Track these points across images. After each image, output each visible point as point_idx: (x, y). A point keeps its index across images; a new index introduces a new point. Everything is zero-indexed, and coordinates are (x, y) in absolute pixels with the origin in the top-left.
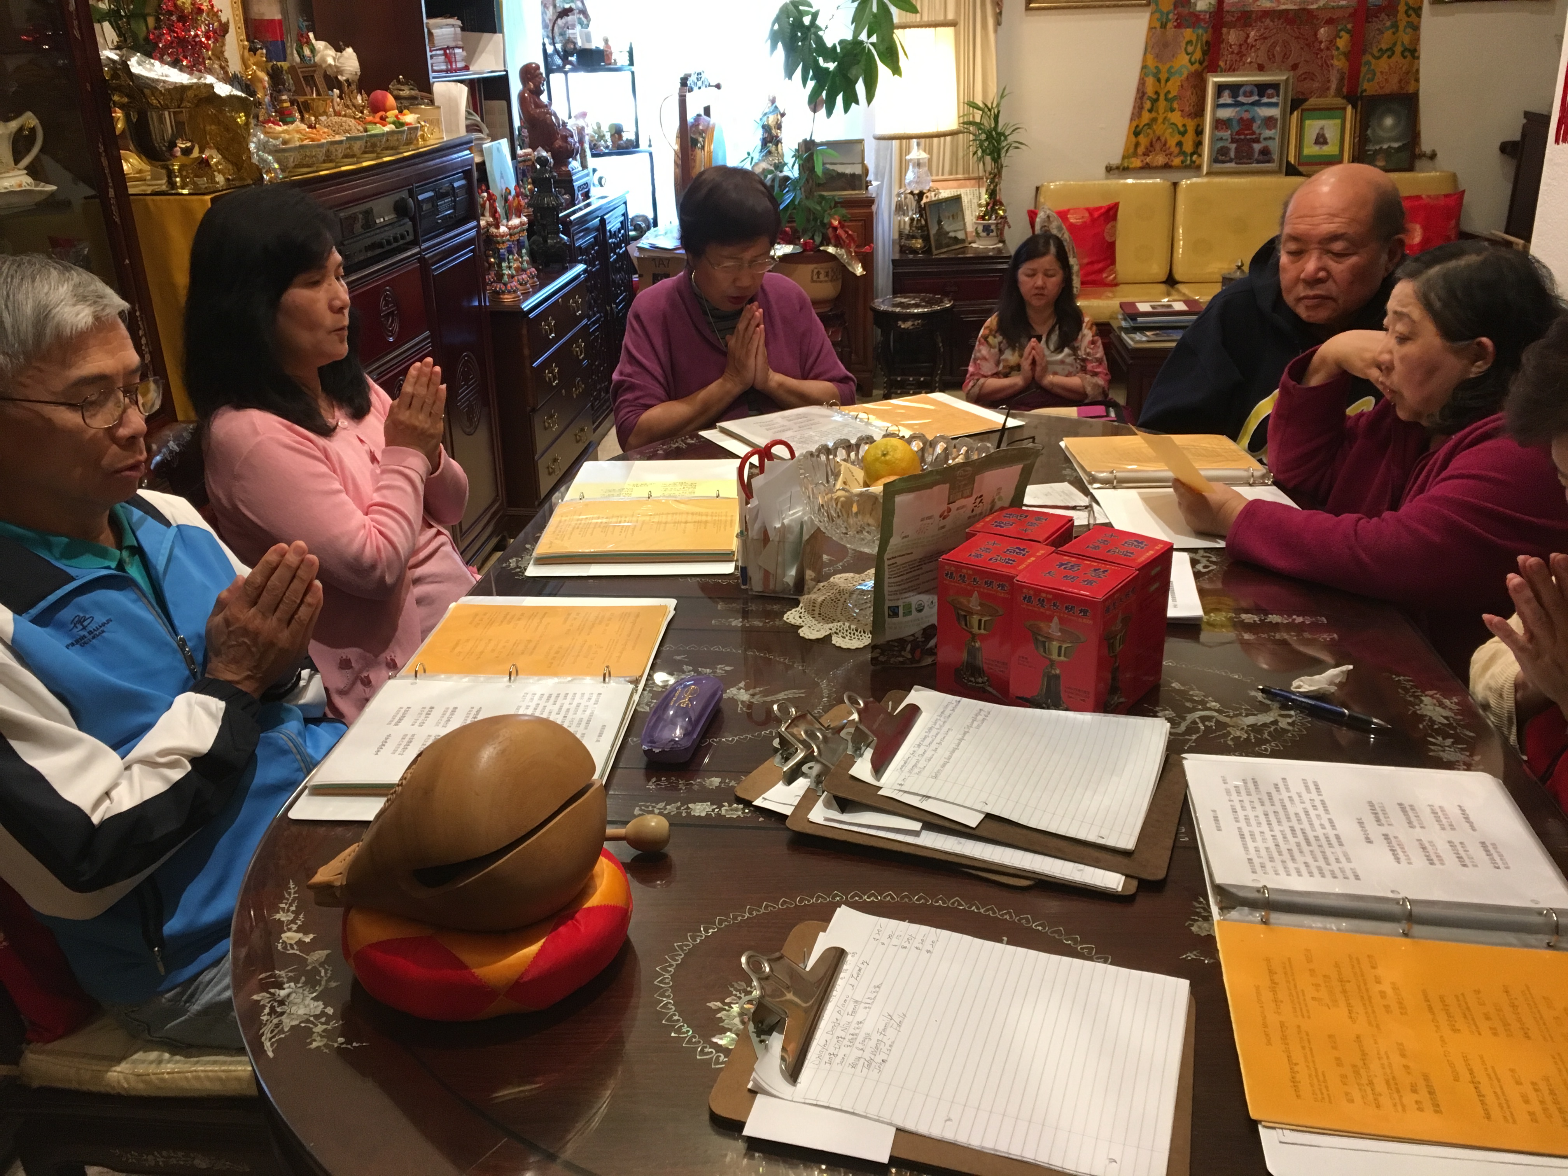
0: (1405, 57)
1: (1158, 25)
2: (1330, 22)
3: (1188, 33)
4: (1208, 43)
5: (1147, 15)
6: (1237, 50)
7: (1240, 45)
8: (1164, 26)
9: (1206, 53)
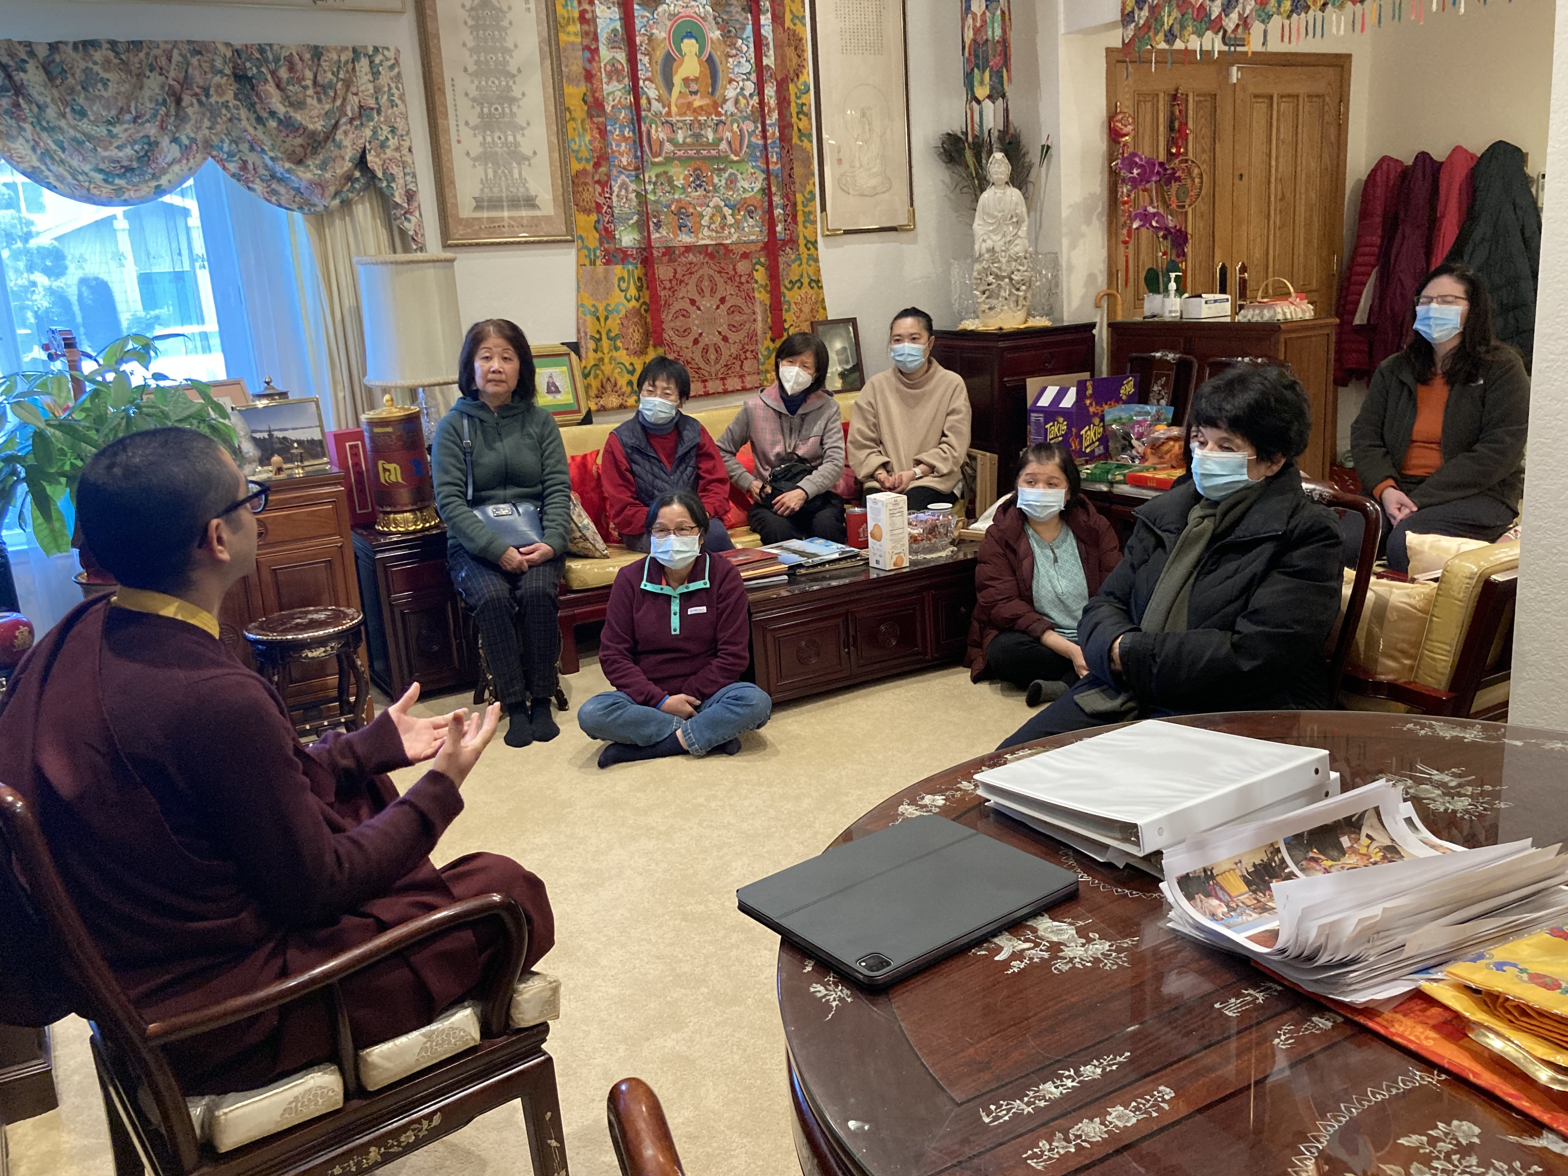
0: (812, 288)
1: (587, 262)
2: (745, 256)
3: (618, 270)
4: (639, 279)
5: (574, 251)
6: (668, 285)
7: (670, 281)
8: (593, 263)
9: (639, 289)
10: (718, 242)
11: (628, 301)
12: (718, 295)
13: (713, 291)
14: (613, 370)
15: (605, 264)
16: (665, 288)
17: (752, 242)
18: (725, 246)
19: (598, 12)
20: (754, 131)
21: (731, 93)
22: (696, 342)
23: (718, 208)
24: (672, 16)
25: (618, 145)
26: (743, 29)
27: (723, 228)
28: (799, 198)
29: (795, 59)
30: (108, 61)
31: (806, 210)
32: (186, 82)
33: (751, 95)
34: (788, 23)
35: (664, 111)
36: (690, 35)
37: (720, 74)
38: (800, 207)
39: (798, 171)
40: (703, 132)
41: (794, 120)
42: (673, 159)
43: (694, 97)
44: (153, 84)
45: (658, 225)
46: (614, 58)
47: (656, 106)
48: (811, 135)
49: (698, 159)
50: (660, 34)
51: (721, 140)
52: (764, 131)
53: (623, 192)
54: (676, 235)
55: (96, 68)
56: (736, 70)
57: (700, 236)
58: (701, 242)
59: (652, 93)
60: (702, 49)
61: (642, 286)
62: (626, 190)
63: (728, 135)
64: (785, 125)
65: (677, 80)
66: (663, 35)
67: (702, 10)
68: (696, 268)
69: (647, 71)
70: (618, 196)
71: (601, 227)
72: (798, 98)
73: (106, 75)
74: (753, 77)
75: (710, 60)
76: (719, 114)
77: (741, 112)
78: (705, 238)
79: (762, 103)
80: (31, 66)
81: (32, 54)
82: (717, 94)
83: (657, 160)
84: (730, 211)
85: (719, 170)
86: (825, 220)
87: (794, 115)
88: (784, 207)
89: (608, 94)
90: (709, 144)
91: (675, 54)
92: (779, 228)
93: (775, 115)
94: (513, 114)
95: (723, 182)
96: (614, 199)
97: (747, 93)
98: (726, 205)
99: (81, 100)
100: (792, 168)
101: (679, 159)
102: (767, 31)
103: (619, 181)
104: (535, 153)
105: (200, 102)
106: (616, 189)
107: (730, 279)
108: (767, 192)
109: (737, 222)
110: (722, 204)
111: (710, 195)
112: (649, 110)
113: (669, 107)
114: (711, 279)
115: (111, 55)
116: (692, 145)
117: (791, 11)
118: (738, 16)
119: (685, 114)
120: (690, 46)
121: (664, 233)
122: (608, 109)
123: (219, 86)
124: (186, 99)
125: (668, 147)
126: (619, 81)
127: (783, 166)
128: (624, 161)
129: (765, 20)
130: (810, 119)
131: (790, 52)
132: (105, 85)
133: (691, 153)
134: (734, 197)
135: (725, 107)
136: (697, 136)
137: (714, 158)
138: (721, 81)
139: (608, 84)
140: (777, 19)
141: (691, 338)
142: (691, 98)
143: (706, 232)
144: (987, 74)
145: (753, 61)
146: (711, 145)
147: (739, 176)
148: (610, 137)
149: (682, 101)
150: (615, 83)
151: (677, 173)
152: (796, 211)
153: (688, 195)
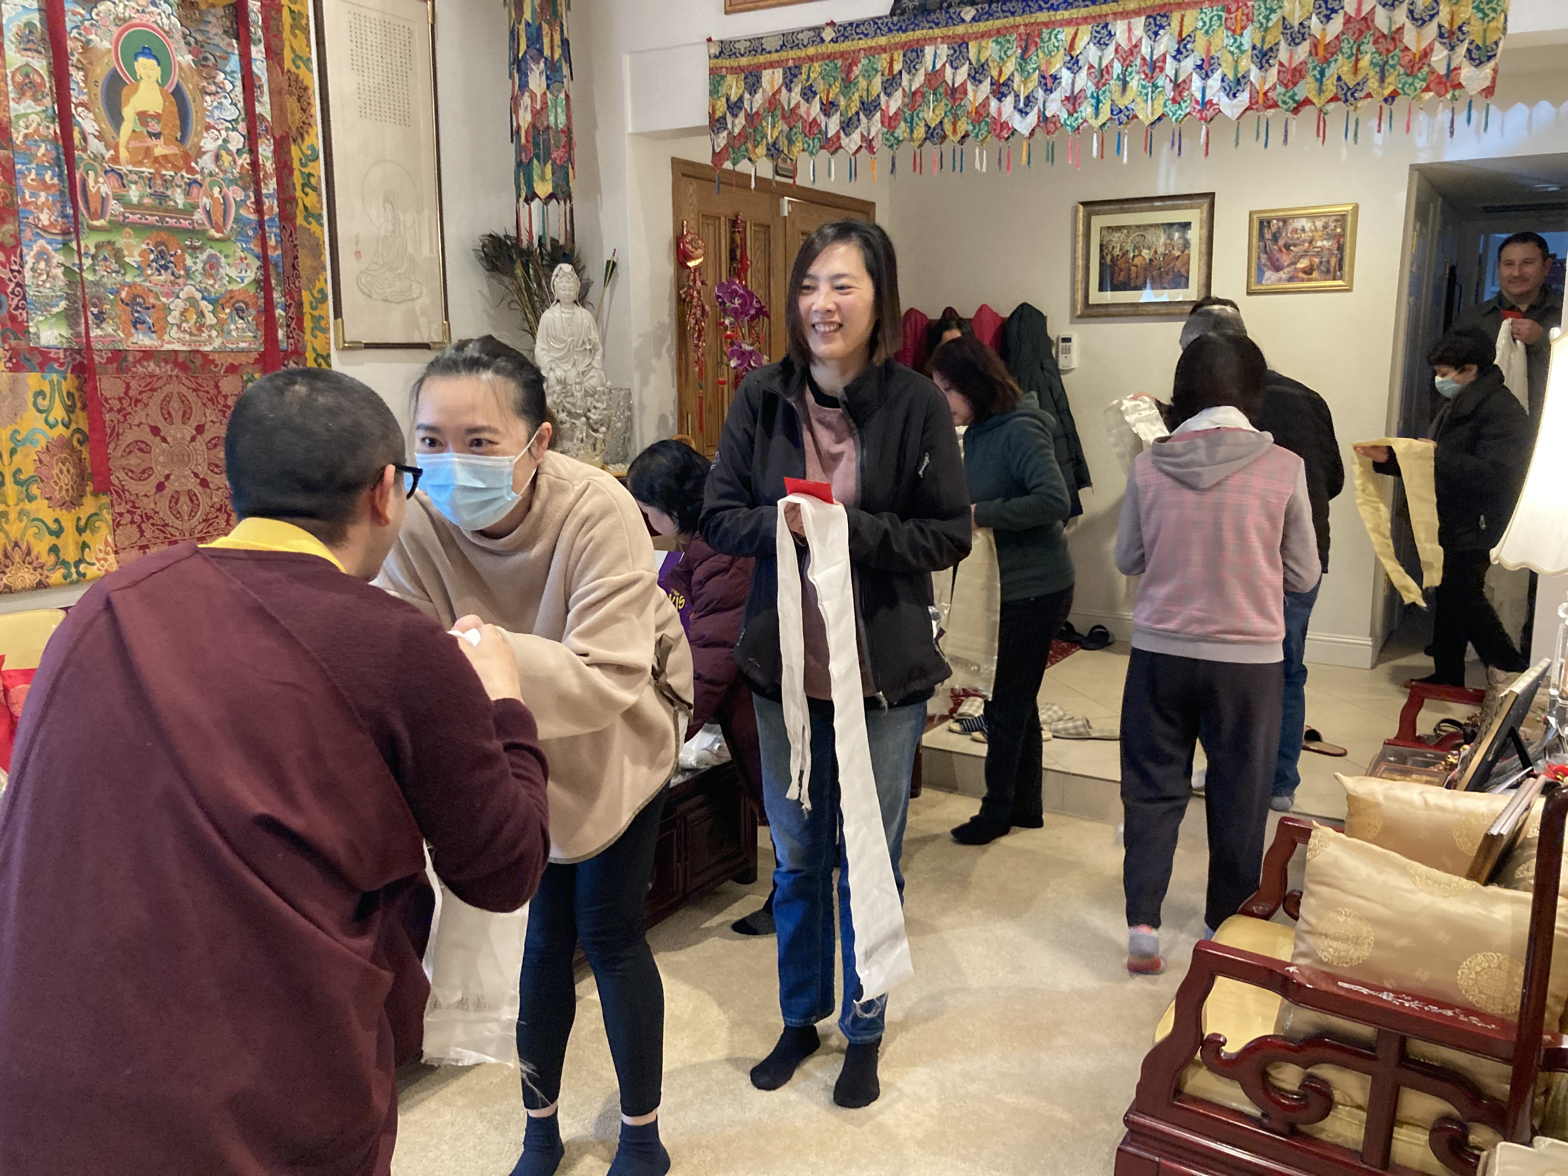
2: (232, 369)
4: (69, 394)
6: (117, 405)
7: (120, 399)
9: (70, 410)
10: (193, 348)
11: (52, 427)
12: (194, 422)
13: (186, 416)
14: (25, 529)
15: (11, 370)
16: (111, 410)
17: (242, 351)
18: (204, 355)
20: (244, 201)
21: (209, 144)
22: (160, 487)
23: (192, 301)
24: (120, 21)
25: (34, 195)
26: (226, 57)
27: (200, 330)
28: (306, 297)
29: (298, 115)
31: (316, 313)
33: (239, 151)
34: (288, 64)
35: (108, 154)
36: (147, 52)
37: (193, 117)
38: (306, 308)
39: (305, 262)
40: (169, 193)
41: (299, 193)
42: (123, 225)
43: (154, 141)
45: (100, 318)
46: (27, 65)
47: (95, 145)
48: (320, 216)
49: (162, 229)
50: (102, 43)
51: (195, 207)
52: (259, 202)
53: (42, 265)
54: (129, 335)
56: (216, 113)
57: (166, 337)
58: (168, 347)
59: (90, 126)
60: (165, 76)
61: (74, 405)
62: (48, 262)
63: (206, 201)
64: (286, 198)
65: (129, 112)
66: (106, 45)
67: (165, 21)
68: (159, 383)
69: (83, 92)
70: (33, 270)
72: (302, 165)
74: (242, 126)
75: (178, 94)
76: (191, 171)
77: (225, 172)
78: (174, 342)
79: (255, 164)
82: (189, 143)
83: (96, 223)
84: (211, 307)
85: (194, 248)
86: (341, 329)
87: (298, 187)
88: (286, 308)
89: (18, 117)
90: (176, 210)
91: (124, 74)
92: (281, 333)
93: (273, 184)
95: (200, 266)
96: (28, 274)
97: (233, 147)
98: (203, 298)
100: (296, 257)
101: (133, 225)
102: (260, 67)
103: (36, 248)
106: (30, 260)
107: (211, 400)
108: (264, 285)
109: (221, 323)
110: (199, 296)
111: (180, 281)
112: (84, 150)
113: (116, 148)
114: (183, 399)
116: (153, 208)
117: (293, 50)
118: (217, 40)
119: (140, 163)
120: (146, 67)
121: (110, 330)
122: (18, 138)
125: (114, 207)
126: (35, 100)
127: (284, 254)
128: (45, 219)
129: (257, 52)
130: (320, 195)
131: (291, 103)
133: (151, 219)
134: (216, 288)
135: (201, 162)
136: (162, 197)
137: (186, 230)
138: (194, 125)
139: (18, 101)
140: (273, 54)
141: (154, 481)
142: (150, 142)
143: (174, 333)
144: (549, 167)
145: (241, 105)
146: (181, 211)
147: (223, 260)
148: (21, 182)
149: (134, 144)
150: (29, 102)
151: (129, 246)
152: (302, 314)
153: (147, 278)
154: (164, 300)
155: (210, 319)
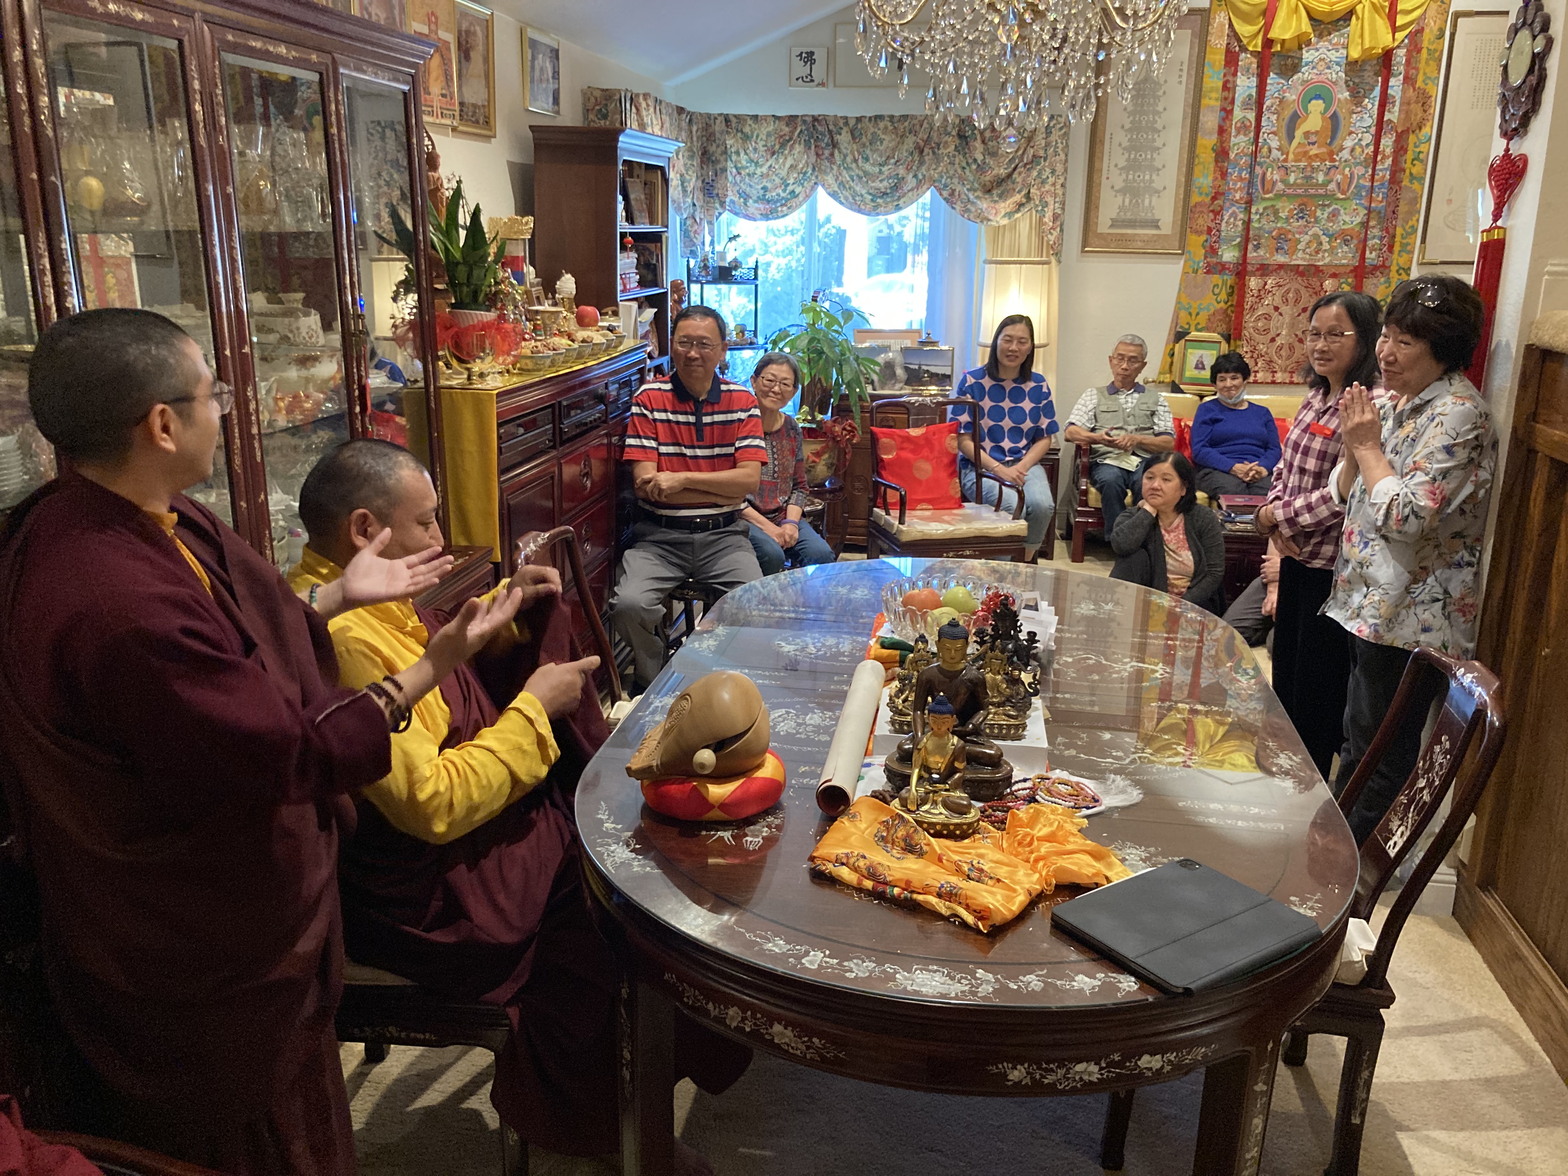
1: (1191, 271)
2: (1334, 276)
3: (1216, 279)
4: (1232, 287)
5: (1182, 262)
6: (1256, 294)
7: (1259, 290)
8: (1196, 272)
9: (1230, 295)
10: (1310, 263)
11: (1218, 303)
12: (1301, 306)
13: (1297, 302)
15: (1205, 273)
16: (1253, 296)
17: (1343, 265)
18: (1317, 267)
19: (1239, 82)
20: (1364, 175)
21: (1349, 143)
22: (1273, 340)
23: (1316, 236)
24: (1304, 82)
25: (1234, 184)
26: (1372, 90)
27: (1317, 253)
28: (1399, 231)
29: (1420, 114)
30: (886, 128)
31: (1405, 241)
32: (927, 141)
33: (1368, 145)
34: (1419, 84)
35: (1282, 158)
36: (1318, 97)
38: (1398, 239)
39: (1403, 208)
40: (1314, 175)
41: (1408, 165)
42: (1283, 195)
43: (1312, 147)
44: (910, 142)
45: (1257, 247)
46: (1244, 117)
47: (1276, 154)
48: (1423, 178)
49: (1306, 196)
50: (1291, 96)
51: (1330, 182)
52: (1373, 175)
53: (1232, 220)
54: (1272, 255)
55: (879, 132)
56: (1358, 124)
57: (1294, 257)
58: (1293, 263)
59: (1274, 143)
60: (1326, 110)
61: (1231, 292)
62: (1235, 219)
63: (1339, 177)
64: (1396, 170)
65: (1299, 134)
66: (1294, 97)
67: (1334, 76)
68: (1285, 283)
69: (1273, 126)
70: (1227, 222)
71: (1208, 244)
72: (1416, 147)
73: (883, 137)
74: (1373, 130)
75: (1334, 117)
76: (1334, 160)
77: (1355, 158)
78: (1299, 259)
79: (1376, 152)
80: (844, 132)
81: (846, 124)
82: (1336, 143)
83: (1267, 196)
84: (1328, 239)
85: (1324, 205)
86: (1423, 251)
87: (1409, 162)
88: (1381, 238)
89: (1235, 145)
90: (1317, 185)
92: (1373, 255)
93: (1389, 162)
94: (1152, 159)
95: (1325, 216)
96: (1224, 224)
97: (1364, 143)
98: (1324, 234)
99: (868, 152)
100: (1397, 206)
101: (1289, 196)
102: (1396, 90)
103: (1230, 211)
104: (1165, 188)
105: (934, 153)
106: (1226, 218)
108: (1365, 225)
109: (1332, 248)
110: (1321, 233)
111: (1311, 225)
112: (1268, 157)
113: (1287, 154)
114: (1297, 292)
115: (889, 124)
116: (1302, 185)
117: (1426, 74)
118: (1369, 80)
119: (1300, 161)
120: (1316, 106)
121: (1261, 253)
122: (1232, 156)
123: (946, 142)
124: (926, 150)
125: (1280, 186)
126: (1245, 135)
127: (1388, 204)
128: (1238, 196)
129: (1396, 82)
130: (1426, 165)
131: (1416, 108)
132: (882, 143)
133: (1300, 191)
134: (1334, 228)
135: (1340, 155)
136: (1308, 178)
137: (1321, 195)
138: (1342, 132)
139: (1235, 137)
140: (1409, 80)
141: (1270, 336)
142: (1308, 148)
143: (1300, 254)
145: (1375, 116)
146: (1320, 185)
147: (1342, 211)
148: (1229, 178)
149: (1300, 150)
150: (1242, 136)
151: (1284, 207)
152: (1394, 242)
153: (1290, 224)
154: (1297, 236)
155: (1326, 246)
